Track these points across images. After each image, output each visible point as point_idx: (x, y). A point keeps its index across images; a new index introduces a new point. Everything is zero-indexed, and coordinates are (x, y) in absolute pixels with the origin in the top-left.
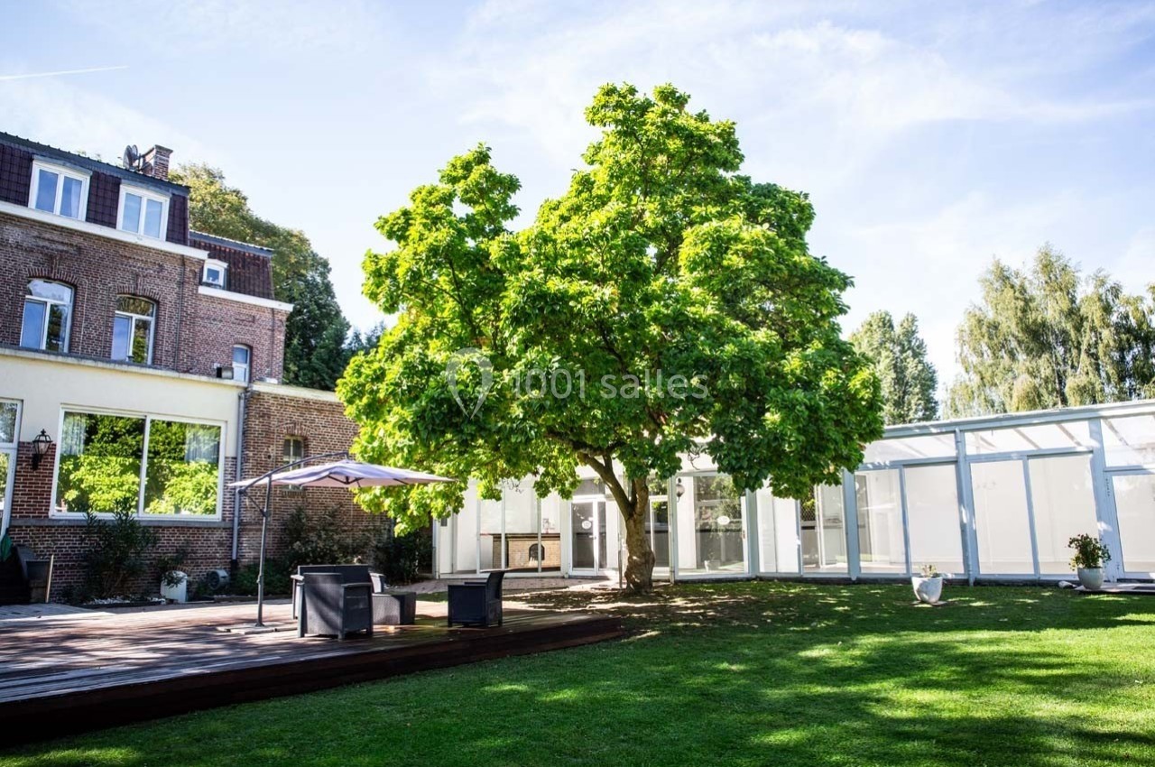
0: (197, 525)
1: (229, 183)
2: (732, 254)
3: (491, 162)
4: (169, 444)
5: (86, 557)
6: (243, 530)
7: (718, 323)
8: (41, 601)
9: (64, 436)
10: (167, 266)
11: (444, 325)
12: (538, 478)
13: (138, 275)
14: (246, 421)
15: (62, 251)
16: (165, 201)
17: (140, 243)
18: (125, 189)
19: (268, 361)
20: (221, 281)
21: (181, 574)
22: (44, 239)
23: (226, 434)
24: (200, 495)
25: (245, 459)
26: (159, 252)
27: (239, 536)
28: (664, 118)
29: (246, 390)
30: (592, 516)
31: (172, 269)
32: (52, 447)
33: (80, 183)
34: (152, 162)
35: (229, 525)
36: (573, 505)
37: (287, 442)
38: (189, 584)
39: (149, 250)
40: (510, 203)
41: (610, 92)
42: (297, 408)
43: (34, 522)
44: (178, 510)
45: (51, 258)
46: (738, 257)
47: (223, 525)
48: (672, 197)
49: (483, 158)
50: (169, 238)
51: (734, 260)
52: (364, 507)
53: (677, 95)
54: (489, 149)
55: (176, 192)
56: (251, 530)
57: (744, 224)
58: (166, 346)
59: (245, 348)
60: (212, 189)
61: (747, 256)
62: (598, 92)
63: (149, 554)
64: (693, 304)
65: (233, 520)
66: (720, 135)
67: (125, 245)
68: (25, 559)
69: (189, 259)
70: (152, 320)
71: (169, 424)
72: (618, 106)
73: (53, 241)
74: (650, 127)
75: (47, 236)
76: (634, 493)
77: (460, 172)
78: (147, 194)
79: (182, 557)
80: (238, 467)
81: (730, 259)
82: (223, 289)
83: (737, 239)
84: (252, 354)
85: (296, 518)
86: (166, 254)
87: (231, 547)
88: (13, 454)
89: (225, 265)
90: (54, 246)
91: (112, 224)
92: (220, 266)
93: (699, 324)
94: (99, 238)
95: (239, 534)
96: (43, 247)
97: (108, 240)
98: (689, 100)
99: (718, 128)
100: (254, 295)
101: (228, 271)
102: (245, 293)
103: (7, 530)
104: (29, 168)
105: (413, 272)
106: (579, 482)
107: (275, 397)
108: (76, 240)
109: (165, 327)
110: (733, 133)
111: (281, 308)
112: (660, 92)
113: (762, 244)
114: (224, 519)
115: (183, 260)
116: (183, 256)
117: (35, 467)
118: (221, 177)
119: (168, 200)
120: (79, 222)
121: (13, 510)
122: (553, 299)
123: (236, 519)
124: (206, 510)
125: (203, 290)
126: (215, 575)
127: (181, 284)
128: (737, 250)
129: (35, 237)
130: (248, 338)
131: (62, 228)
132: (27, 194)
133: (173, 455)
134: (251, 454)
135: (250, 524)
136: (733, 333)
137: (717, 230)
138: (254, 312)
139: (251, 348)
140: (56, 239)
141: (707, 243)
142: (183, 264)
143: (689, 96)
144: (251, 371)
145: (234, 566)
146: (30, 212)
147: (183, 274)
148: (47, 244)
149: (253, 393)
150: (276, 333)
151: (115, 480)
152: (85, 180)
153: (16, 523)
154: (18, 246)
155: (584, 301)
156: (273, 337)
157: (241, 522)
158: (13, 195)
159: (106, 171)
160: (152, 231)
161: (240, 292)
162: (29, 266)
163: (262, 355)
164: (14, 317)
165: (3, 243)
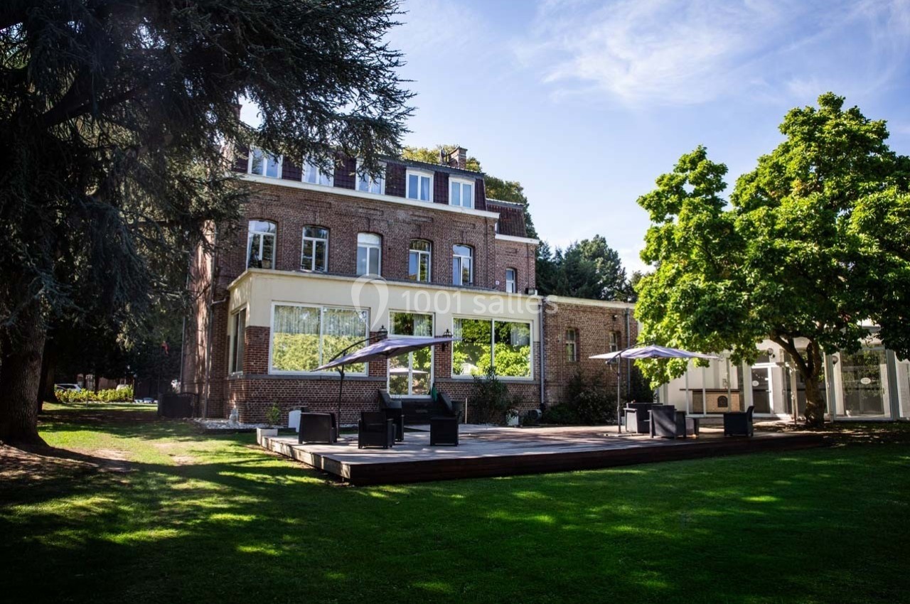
0: (522, 383)
2: (890, 215)
3: (709, 157)
4: (481, 333)
6: (547, 386)
7: (881, 257)
9: (454, 333)
10: (477, 224)
12: (732, 352)
13: (463, 232)
14: (545, 320)
15: (424, 222)
16: (472, 184)
17: (463, 212)
18: (451, 180)
19: (526, 278)
21: (516, 411)
22: (415, 216)
23: (533, 328)
24: (503, 365)
25: (545, 343)
26: (472, 216)
27: (545, 389)
28: (837, 129)
30: (767, 377)
31: (479, 225)
33: (429, 179)
34: (457, 158)
35: (538, 383)
36: (752, 370)
37: (568, 332)
38: (520, 417)
39: (466, 215)
42: (571, 311)
43: (445, 380)
45: (419, 226)
46: (895, 216)
47: (535, 383)
48: (844, 177)
49: (701, 155)
50: (477, 207)
51: (893, 219)
53: (836, 98)
54: (705, 148)
55: (478, 178)
56: (551, 386)
57: (898, 193)
59: (512, 270)
61: (901, 214)
62: (788, 114)
64: (863, 246)
65: (540, 380)
66: (875, 132)
67: (455, 214)
69: (489, 219)
71: (476, 321)
72: (803, 123)
73: (419, 216)
74: (827, 135)
75: (417, 213)
76: (810, 362)
77: (689, 165)
78: (463, 181)
79: (517, 401)
80: (541, 347)
81: (889, 218)
83: (894, 204)
84: (516, 273)
85: (578, 379)
86: (477, 217)
87: (540, 396)
90: (420, 219)
91: (446, 202)
93: (868, 259)
94: (441, 211)
95: (544, 389)
96: (415, 220)
97: (446, 212)
98: (844, 101)
99: (874, 127)
100: (515, 235)
101: (499, 222)
102: (509, 235)
103: (434, 385)
104: (405, 173)
105: (685, 238)
106: (759, 354)
107: (559, 304)
108: (431, 214)
110: (885, 129)
111: (532, 242)
112: (823, 100)
114: (535, 379)
115: (486, 220)
116: (485, 217)
117: (443, 350)
119: (474, 183)
120: (430, 204)
121: (435, 374)
122: (779, 253)
123: (542, 380)
124: (509, 374)
126: (534, 412)
127: (486, 235)
128: (894, 212)
129: (411, 215)
130: (513, 264)
131: (424, 208)
132: (404, 190)
133: (483, 341)
134: (549, 340)
135: (550, 382)
136: (894, 265)
137: (879, 199)
138: (516, 247)
139: (516, 270)
140: (421, 214)
141: (873, 209)
142: (486, 222)
143: (844, 98)
144: (516, 285)
145: (542, 407)
146: (406, 201)
147: (486, 229)
148: (416, 218)
150: (530, 259)
152: (431, 177)
153: (439, 380)
154: (404, 222)
155: (800, 253)
156: (528, 262)
157: (545, 381)
158: (398, 192)
159: (441, 171)
160: (467, 204)
161: (506, 234)
162: (409, 231)
163: (522, 274)
164: (406, 263)
165: (397, 220)
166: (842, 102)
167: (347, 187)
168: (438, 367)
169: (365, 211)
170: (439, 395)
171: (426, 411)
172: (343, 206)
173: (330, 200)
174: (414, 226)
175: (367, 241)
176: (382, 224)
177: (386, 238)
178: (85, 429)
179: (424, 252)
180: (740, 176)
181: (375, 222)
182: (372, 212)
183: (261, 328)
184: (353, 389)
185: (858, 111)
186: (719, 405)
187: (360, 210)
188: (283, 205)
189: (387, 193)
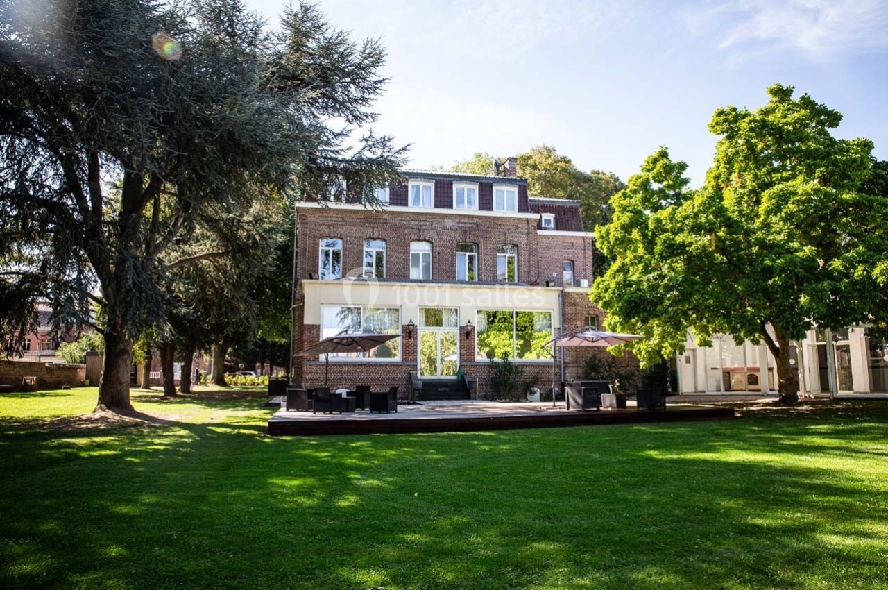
0: (543, 365)
1: (560, 153)
2: (790, 204)
3: (669, 156)
5: (492, 380)
6: (566, 367)
7: (783, 245)
8: (475, 399)
9: (479, 323)
10: (520, 225)
11: (642, 257)
13: (506, 233)
14: (563, 309)
15: (470, 227)
16: (515, 190)
17: (506, 216)
18: (495, 188)
20: (552, 225)
21: (536, 389)
22: (461, 223)
23: (554, 316)
25: (565, 329)
26: (514, 219)
29: (562, 291)
31: (523, 227)
32: (473, 328)
33: (474, 190)
34: (508, 167)
35: (557, 364)
37: (587, 318)
38: (541, 394)
39: (510, 218)
40: (683, 176)
41: (721, 113)
43: (469, 363)
44: (538, 357)
45: (465, 232)
46: (795, 205)
47: (554, 364)
49: (664, 155)
50: (520, 210)
52: (612, 353)
54: (667, 148)
55: (521, 184)
56: (571, 367)
57: (802, 182)
58: (524, 269)
59: (570, 262)
60: (550, 161)
62: (714, 114)
63: (520, 379)
67: (498, 218)
68: (467, 379)
69: (531, 219)
70: (515, 255)
73: (465, 223)
75: (462, 221)
77: (651, 165)
78: (506, 189)
79: (536, 381)
80: (563, 332)
82: (554, 229)
84: (574, 265)
85: (593, 360)
86: (518, 219)
87: (561, 376)
88: (458, 332)
89: (554, 215)
90: (466, 226)
91: (490, 209)
92: (550, 216)
94: (485, 217)
95: (564, 369)
96: (461, 227)
97: (489, 217)
100: (572, 230)
101: (556, 219)
102: (566, 230)
103: (459, 367)
104: (451, 188)
107: (578, 294)
108: (476, 221)
109: (522, 258)
111: (588, 236)
113: (811, 194)
114: (553, 361)
115: (528, 221)
116: (527, 219)
117: (467, 338)
118: (554, 150)
119: (517, 190)
120: (476, 211)
121: (461, 358)
123: (562, 362)
125: (540, 232)
127: (528, 234)
129: (457, 223)
130: (570, 256)
131: (469, 215)
132: (452, 202)
134: (567, 326)
135: (569, 363)
138: (572, 241)
139: (574, 261)
140: (466, 221)
142: (528, 223)
144: (574, 275)
145: (563, 385)
146: (454, 211)
147: (528, 229)
148: (463, 225)
149: (565, 293)
150: (587, 251)
151: (507, 342)
152: (476, 188)
153: (464, 363)
154: (451, 229)
156: (585, 253)
157: (565, 363)
158: (446, 204)
159: (486, 181)
160: (511, 208)
161: (563, 230)
162: (457, 237)
163: (579, 265)
164: (453, 264)
165: (444, 229)
166: (792, 91)
167: (401, 204)
168: (463, 352)
169: (416, 223)
170: (463, 376)
171: (447, 389)
172: (397, 221)
173: (385, 216)
174: (460, 232)
175: (420, 248)
176: (432, 232)
177: (435, 244)
178: (196, 403)
179: (471, 254)
180: (707, 170)
181: (426, 232)
182: (422, 223)
183: (313, 326)
184: (389, 372)
185: (809, 98)
186: (750, 383)
187: (413, 222)
188: (347, 224)
189: (437, 206)
